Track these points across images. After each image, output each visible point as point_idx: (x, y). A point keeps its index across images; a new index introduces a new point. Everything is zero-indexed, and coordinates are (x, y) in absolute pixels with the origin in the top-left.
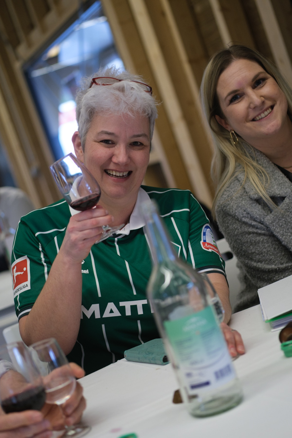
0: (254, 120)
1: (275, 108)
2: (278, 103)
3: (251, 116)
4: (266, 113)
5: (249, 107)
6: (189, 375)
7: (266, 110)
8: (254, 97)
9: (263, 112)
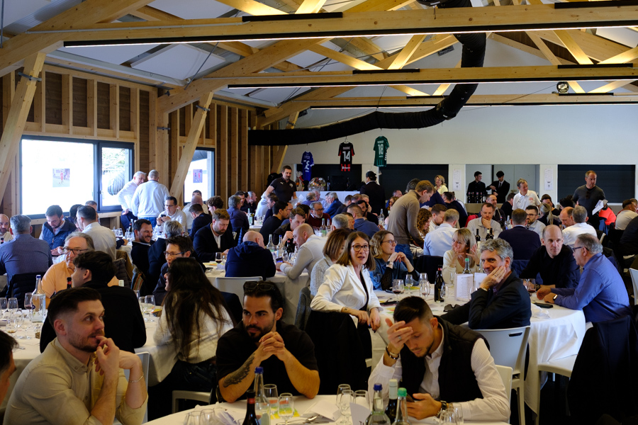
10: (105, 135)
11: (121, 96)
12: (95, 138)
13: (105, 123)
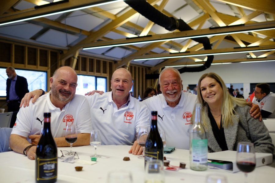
0: (208, 97)
1: (216, 95)
2: (217, 93)
3: (207, 96)
4: (212, 96)
5: (206, 93)
6: (194, 157)
7: (212, 95)
8: (208, 90)
9: (211, 96)
10: (98, 74)
11: (103, 64)
12: (95, 75)
13: (98, 71)
